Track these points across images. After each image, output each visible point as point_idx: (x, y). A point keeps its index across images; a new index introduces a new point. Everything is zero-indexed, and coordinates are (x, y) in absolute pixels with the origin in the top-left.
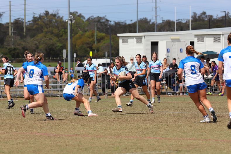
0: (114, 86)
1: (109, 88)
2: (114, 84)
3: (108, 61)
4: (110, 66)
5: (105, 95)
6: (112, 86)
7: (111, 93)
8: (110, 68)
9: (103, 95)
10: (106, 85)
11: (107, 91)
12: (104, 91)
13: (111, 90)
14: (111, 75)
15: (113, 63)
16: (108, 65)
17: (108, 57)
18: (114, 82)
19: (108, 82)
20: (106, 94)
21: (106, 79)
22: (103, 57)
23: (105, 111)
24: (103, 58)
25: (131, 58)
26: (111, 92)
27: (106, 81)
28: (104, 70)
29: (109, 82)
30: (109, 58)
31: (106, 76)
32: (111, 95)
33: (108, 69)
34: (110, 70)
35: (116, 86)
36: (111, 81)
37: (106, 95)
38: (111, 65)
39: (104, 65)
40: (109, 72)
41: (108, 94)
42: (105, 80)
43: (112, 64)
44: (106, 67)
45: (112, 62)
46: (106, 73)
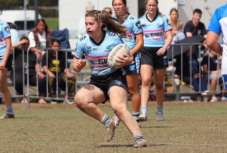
0: (45, 78)
1: (33, 84)
2: (44, 73)
3: (30, 15)
4: (35, 29)
5: (23, 101)
6: (40, 80)
7: (37, 97)
8: (35, 32)
9: (16, 100)
10: (26, 75)
11: (28, 90)
12: (20, 90)
13: (37, 88)
14: (37, 52)
15: (43, 21)
16: (31, 25)
17: (30, 7)
18: (46, 68)
19: (29, 68)
20: (26, 97)
21: (26, 61)
22: (17, 5)
23: (22, 142)
24: (18, 9)
25: (87, 8)
26: (37, 93)
27: (26, 65)
28: (21, 40)
29: (32, 68)
30: (32, 9)
31: (26, 53)
32: (37, 101)
33: (31, 36)
34: (36, 39)
35: (50, 78)
36: (38, 67)
37: (25, 101)
38: (37, 25)
39: (19, 25)
40: (32, 44)
41: (30, 99)
42: (24, 64)
43: (41, 23)
44: (25, 32)
45: (40, 17)
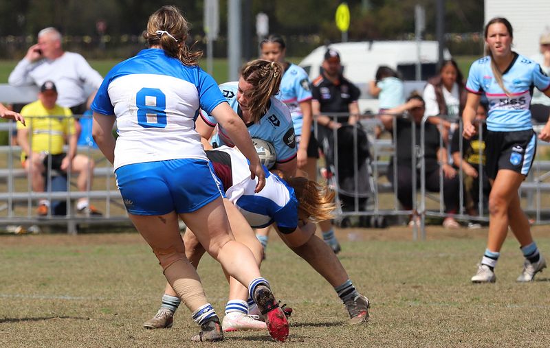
0: (457, 177)
1: (432, 188)
2: (455, 166)
3: (429, 51)
4: (437, 80)
5: (412, 223)
7: (441, 214)
8: (438, 86)
9: (400, 220)
10: (418, 171)
11: (423, 202)
13: (440, 196)
14: (441, 125)
15: (454, 64)
16: (429, 71)
17: (430, 33)
18: (458, 158)
19: (426, 156)
20: (419, 215)
21: (418, 143)
22: (401, 31)
23: (412, 303)
24: (404, 39)
25: (541, 38)
26: (442, 207)
27: (419, 152)
28: (408, 100)
29: (431, 157)
30: (434, 39)
31: (418, 126)
32: (439, 222)
33: (429, 93)
34: (440, 100)
35: (466, 176)
36: (442, 155)
37: (417, 223)
38: (441, 71)
39: (406, 72)
40: (432, 110)
41: (427, 218)
42: (415, 148)
43: (449, 67)
44: (416, 85)
45: (447, 56)
46: (418, 111)
